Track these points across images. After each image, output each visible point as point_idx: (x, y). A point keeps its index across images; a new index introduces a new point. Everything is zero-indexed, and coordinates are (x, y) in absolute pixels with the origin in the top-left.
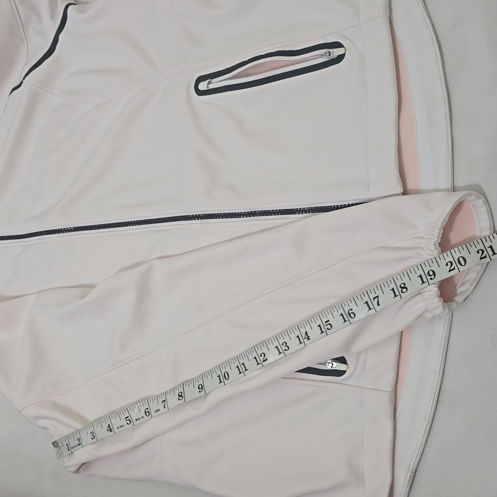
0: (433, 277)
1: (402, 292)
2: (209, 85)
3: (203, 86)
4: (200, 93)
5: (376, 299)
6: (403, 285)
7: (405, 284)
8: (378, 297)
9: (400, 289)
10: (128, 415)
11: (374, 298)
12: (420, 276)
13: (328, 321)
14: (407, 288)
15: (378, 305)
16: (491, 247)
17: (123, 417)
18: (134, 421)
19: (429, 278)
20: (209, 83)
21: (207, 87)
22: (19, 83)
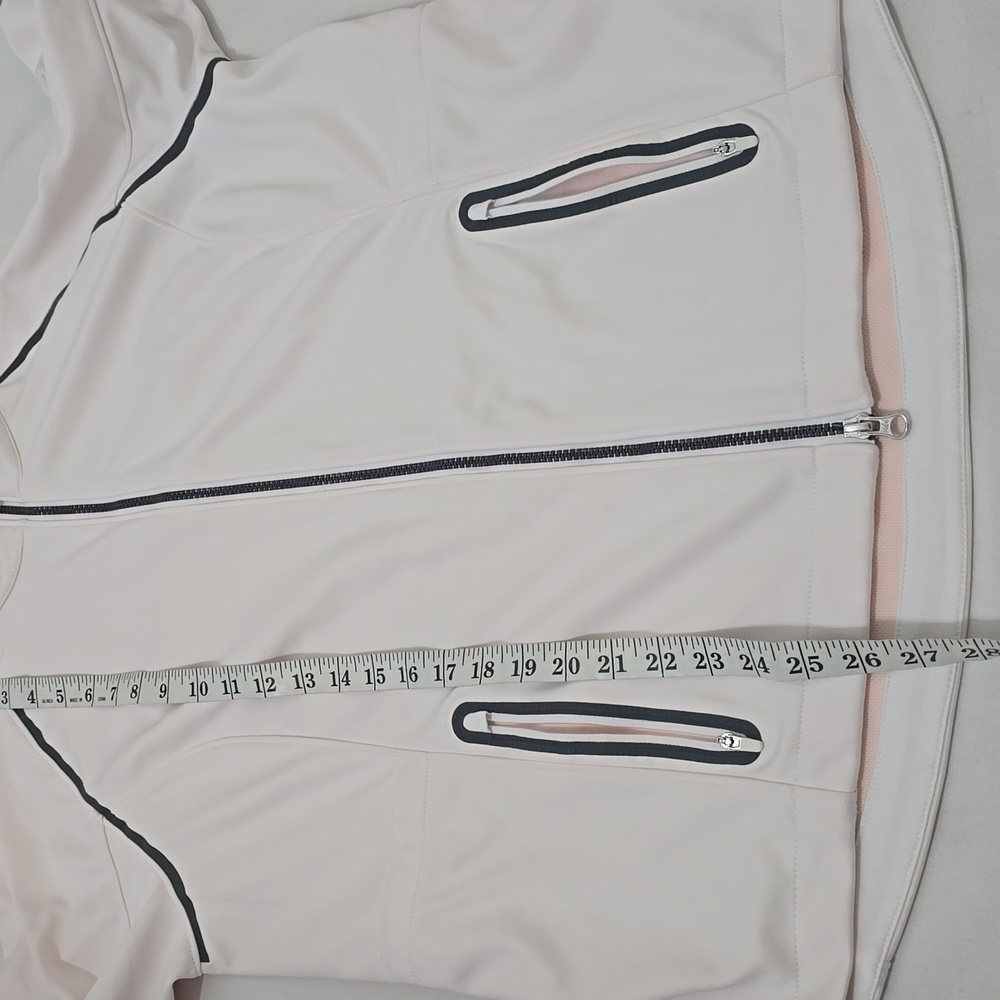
0: (530, 672)
1: (485, 675)
2: (490, 211)
3: (477, 212)
4: (471, 225)
5: (451, 669)
6: (490, 665)
7: (493, 665)
8: (454, 665)
9: (484, 670)
10: (62, 689)
11: (449, 666)
12: (516, 662)
13: (382, 670)
14: (492, 672)
15: (451, 678)
16: (620, 658)
17: (54, 689)
18: (68, 701)
19: (525, 670)
20: (491, 207)
21: (488, 214)
22: (112, 207)
